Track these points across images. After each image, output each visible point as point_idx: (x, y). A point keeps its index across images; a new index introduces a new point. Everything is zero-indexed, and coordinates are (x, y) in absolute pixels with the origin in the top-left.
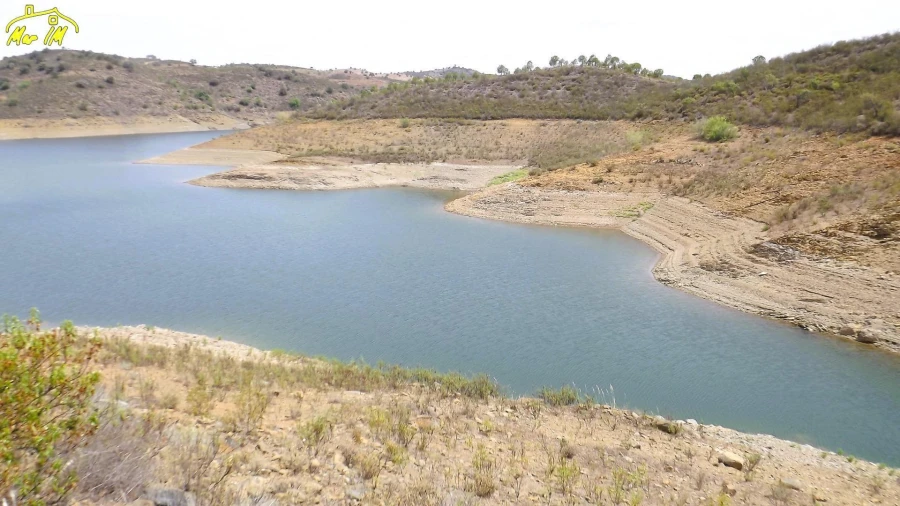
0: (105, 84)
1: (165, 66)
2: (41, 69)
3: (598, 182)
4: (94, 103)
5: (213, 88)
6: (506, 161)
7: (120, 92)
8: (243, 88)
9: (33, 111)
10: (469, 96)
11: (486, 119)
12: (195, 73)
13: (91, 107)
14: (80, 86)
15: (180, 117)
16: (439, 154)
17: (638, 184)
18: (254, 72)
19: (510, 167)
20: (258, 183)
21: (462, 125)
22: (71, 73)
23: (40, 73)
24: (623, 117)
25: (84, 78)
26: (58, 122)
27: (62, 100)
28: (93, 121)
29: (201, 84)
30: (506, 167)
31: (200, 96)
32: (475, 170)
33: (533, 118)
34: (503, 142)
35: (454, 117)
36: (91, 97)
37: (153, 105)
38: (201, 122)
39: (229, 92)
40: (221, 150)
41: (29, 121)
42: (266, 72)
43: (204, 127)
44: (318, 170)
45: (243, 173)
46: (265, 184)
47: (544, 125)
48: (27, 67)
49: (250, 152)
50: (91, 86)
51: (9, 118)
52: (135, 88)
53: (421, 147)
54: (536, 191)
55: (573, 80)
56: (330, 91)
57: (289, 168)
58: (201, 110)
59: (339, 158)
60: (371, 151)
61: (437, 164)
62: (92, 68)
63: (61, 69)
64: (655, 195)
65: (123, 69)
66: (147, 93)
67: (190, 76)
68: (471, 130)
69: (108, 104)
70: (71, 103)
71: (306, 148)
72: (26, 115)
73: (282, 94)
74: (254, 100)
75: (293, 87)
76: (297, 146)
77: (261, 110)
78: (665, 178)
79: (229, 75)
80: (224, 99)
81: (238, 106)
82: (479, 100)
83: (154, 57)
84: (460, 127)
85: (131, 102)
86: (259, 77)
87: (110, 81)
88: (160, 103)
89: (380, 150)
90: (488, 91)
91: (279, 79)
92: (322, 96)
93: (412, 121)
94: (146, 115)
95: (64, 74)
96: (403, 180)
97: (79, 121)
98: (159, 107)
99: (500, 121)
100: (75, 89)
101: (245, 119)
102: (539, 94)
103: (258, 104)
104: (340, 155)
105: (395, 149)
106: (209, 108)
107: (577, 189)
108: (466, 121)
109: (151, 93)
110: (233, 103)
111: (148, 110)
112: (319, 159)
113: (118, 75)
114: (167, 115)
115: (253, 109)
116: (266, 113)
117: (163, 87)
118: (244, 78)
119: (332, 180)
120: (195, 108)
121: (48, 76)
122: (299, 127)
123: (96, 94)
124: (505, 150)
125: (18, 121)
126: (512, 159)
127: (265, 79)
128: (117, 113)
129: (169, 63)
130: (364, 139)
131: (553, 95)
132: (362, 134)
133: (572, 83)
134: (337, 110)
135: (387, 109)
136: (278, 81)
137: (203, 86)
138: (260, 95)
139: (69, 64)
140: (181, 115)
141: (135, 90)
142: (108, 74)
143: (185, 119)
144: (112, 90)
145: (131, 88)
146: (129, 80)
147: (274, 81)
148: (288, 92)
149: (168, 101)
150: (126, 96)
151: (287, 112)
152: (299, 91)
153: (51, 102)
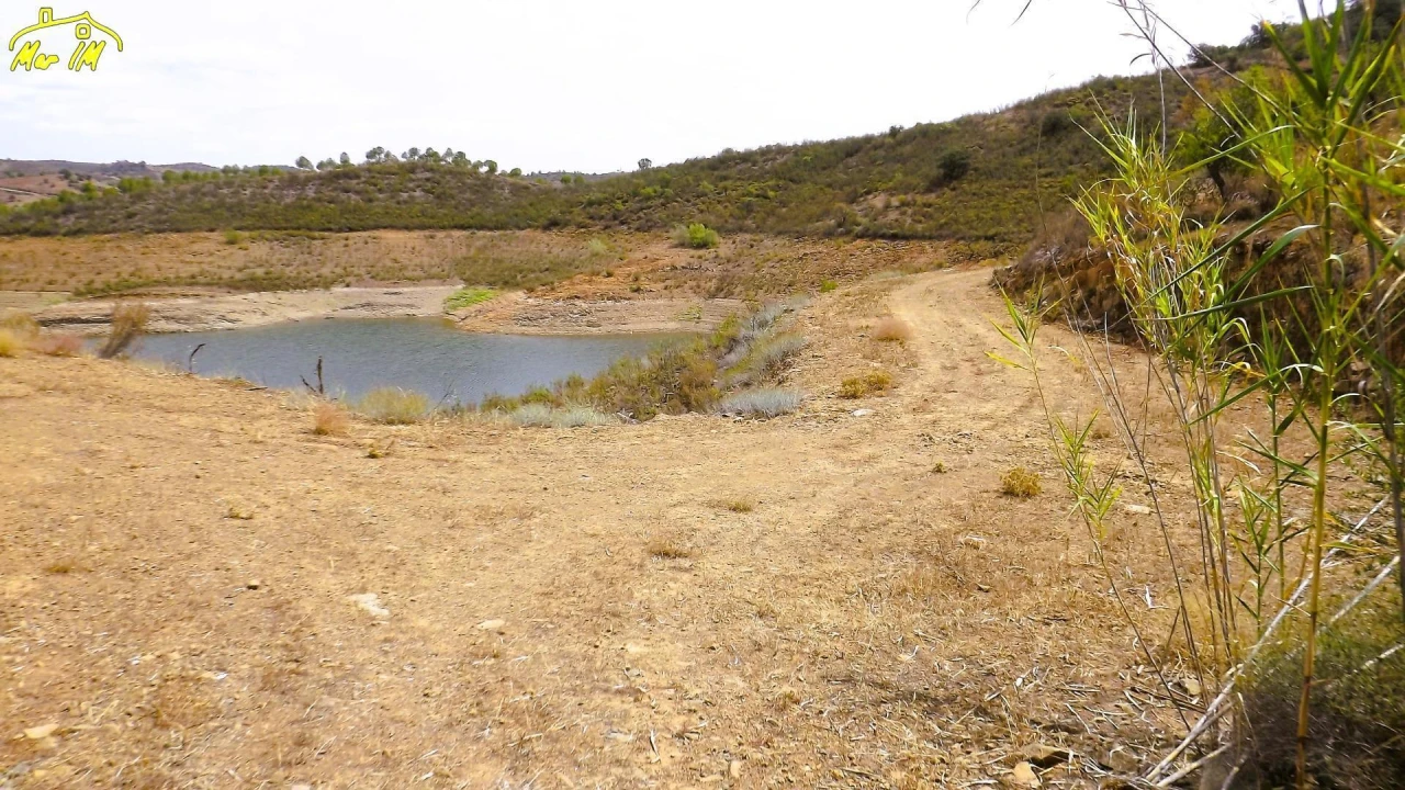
3: (635, 291)
6: (435, 281)
10: (288, 200)
11: (341, 231)
16: (328, 277)
17: (674, 290)
21: (314, 239)
24: (530, 226)
32: (412, 293)
33: (407, 228)
34: (402, 259)
35: (292, 228)
44: (195, 304)
45: (68, 315)
47: (432, 237)
53: (291, 269)
54: (581, 304)
55: (428, 180)
61: (338, 290)
68: (334, 246)
82: (309, 205)
84: (314, 242)
89: (238, 276)
90: (311, 192)
96: (322, 312)
99: (365, 234)
105: (260, 272)
107: (621, 298)
108: (316, 234)
119: (233, 316)
124: (417, 269)
126: (442, 279)
130: (182, 262)
131: (411, 197)
132: (166, 254)
133: (429, 185)
134: (42, 221)
135: (164, 217)
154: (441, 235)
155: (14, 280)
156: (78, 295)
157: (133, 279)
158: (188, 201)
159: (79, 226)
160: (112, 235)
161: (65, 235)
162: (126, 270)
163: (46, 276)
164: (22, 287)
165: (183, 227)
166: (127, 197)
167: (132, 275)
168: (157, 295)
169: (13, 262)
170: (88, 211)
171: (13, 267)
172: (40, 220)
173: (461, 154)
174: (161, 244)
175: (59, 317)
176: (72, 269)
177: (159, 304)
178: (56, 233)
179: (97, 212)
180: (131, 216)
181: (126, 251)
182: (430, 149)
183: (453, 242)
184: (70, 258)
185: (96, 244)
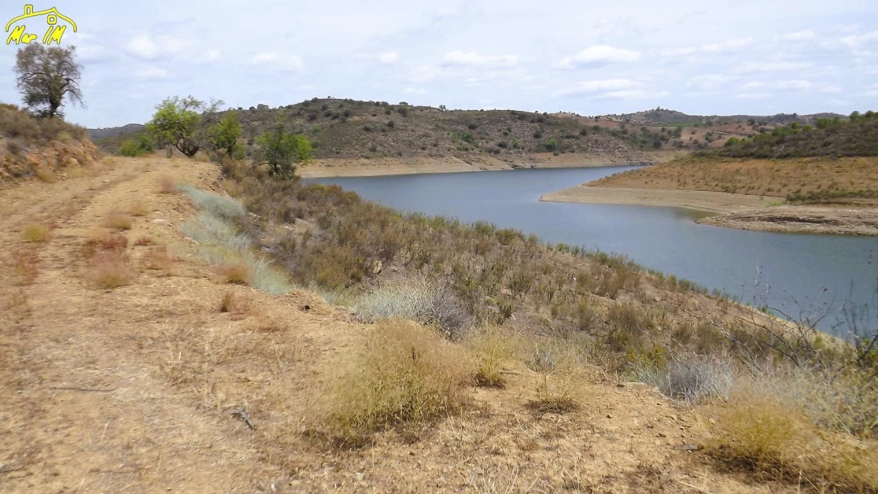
0: (387, 128)
2: (328, 115)
4: (381, 145)
5: (472, 131)
7: (400, 134)
8: (499, 131)
9: (332, 152)
12: (454, 118)
13: (378, 148)
14: (367, 129)
15: (454, 158)
18: (508, 116)
20: (821, 228)
22: (356, 118)
23: (326, 119)
25: (370, 122)
26: (355, 162)
27: (355, 142)
28: (383, 161)
29: (460, 128)
31: (467, 139)
36: (377, 140)
37: (430, 147)
38: (473, 163)
39: (487, 134)
41: (331, 161)
42: (521, 116)
43: (476, 167)
46: (835, 229)
48: (315, 113)
50: (375, 129)
52: (412, 131)
56: (584, 133)
58: (471, 151)
62: (373, 113)
63: (347, 114)
65: (398, 114)
66: (423, 136)
67: (449, 120)
69: (392, 146)
70: (363, 145)
72: (327, 156)
73: (537, 136)
74: (510, 143)
75: (548, 129)
77: (519, 152)
79: (484, 119)
80: (484, 141)
81: (497, 148)
83: (406, 103)
85: (411, 144)
86: (514, 120)
87: (391, 125)
88: (435, 145)
91: (533, 122)
92: (577, 138)
94: (424, 156)
95: (349, 119)
98: (435, 149)
100: (364, 132)
101: (505, 160)
103: (515, 146)
106: (477, 151)
109: (426, 136)
110: (492, 144)
111: (426, 152)
113: (398, 120)
114: (442, 156)
115: (510, 151)
116: (524, 155)
117: (435, 130)
118: (499, 121)
120: (466, 149)
121: (336, 121)
123: (381, 137)
125: (322, 161)
127: (519, 123)
128: (400, 154)
129: (421, 109)
130: (870, 179)
132: (856, 173)
134: (763, 148)
135: (853, 145)
136: (533, 125)
137: (463, 129)
138: (516, 137)
139: (352, 111)
140: (455, 156)
141: (413, 133)
142: (388, 118)
143: (459, 160)
144: (394, 133)
145: (410, 132)
146: (406, 124)
147: (529, 124)
148: (543, 134)
149: (441, 143)
150: (405, 139)
151: (544, 154)
152: (553, 133)
153: (346, 144)
155: (743, 187)
156: (792, 200)
157: (832, 191)
158: (873, 133)
159: (788, 151)
160: (812, 158)
161: (777, 158)
162: (825, 184)
163: (765, 185)
164: (748, 192)
165: (870, 153)
166: (823, 131)
167: (831, 187)
168: (858, 205)
169: (742, 175)
170: (795, 141)
171: (743, 178)
172: (761, 148)
174: (852, 165)
175: (783, 216)
176: (784, 181)
177: (860, 211)
178: (771, 157)
179: (800, 142)
180: (826, 145)
181: (823, 170)
184: (783, 173)
185: (800, 164)
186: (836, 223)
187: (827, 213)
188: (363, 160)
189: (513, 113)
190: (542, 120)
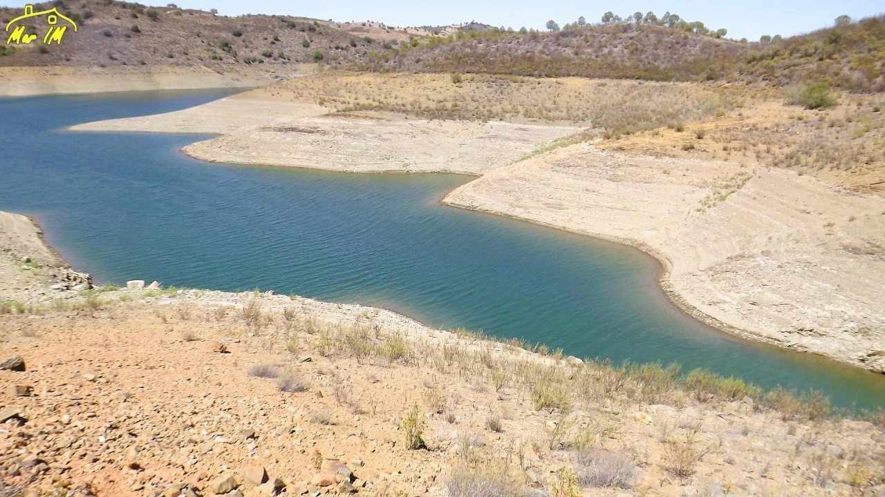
0: (130, 33)
1: (185, 16)
3: (687, 149)
4: (120, 51)
5: (237, 38)
6: (567, 122)
7: (146, 40)
8: (265, 39)
9: (61, 59)
10: (519, 52)
11: (540, 76)
12: (217, 23)
13: (117, 55)
14: (108, 35)
15: (204, 67)
16: (494, 112)
17: (733, 152)
18: (276, 23)
19: (573, 128)
20: (311, 137)
21: (515, 82)
22: (96, 21)
24: (690, 79)
25: (112, 26)
26: (86, 71)
27: (89, 48)
28: (119, 70)
30: (568, 128)
31: (226, 46)
32: (537, 130)
33: (590, 76)
34: (562, 102)
35: (505, 73)
36: (116, 46)
37: (177, 55)
38: (225, 73)
39: (252, 43)
40: (260, 102)
41: (57, 69)
42: (289, 23)
44: (373, 126)
46: (319, 138)
47: (603, 85)
49: (290, 104)
50: (116, 35)
51: (38, 65)
52: (159, 37)
53: (475, 104)
54: (621, 157)
55: (631, 38)
56: (353, 44)
57: (342, 122)
58: (225, 61)
59: (392, 113)
60: (424, 106)
61: (491, 122)
62: (117, 16)
64: (752, 165)
65: (146, 17)
66: (171, 43)
67: (212, 26)
68: (525, 88)
69: (133, 53)
70: (98, 52)
71: (352, 101)
73: (306, 45)
74: (276, 53)
75: (316, 38)
76: (342, 99)
77: (284, 63)
78: (762, 147)
79: (251, 25)
80: (247, 50)
81: (261, 57)
82: (530, 57)
83: (175, 6)
84: (513, 85)
85: (156, 50)
86: (281, 28)
87: (135, 30)
88: (185, 54)
89: (433, 105)
90: (540, 47)
91: (303, 31)
92: (345, 49)
93: (463, 77)
94: (170, 65)
95: (88, 22)
97: (105, 70)
98: (184, 57)
99: (554, 80)
100: (102, 38)
101: (268, 71)
102: (596, 52)
103: (281, 56)
104: (392, 110)
105: (449, 105)
106: (232, 59)
107: (665, 155)
108: (520, 78)
109: (174, 42)
110: (256, 54)
111: (172, 60)
112: (372, 113)
113: (143, 23)
114: (190, 65)
115: (275, 62)
116: (289, 66)
117: (187, 37)
118: (265, 29)
119: (388, 136)
122: (339, 80)
123: (121, 43)
124: (565, 110)
125: (46, 68)
127: (287, 31)
128: (143, 63)
129: (191, 12)
131: (610, 53)
133: (630, 41)
136: (301, 33)
137: (225, 36)
138: (282, 47)
139: (93, 11)
140: (204, 65)
141: (159, 39)
142: (132, 22)
143: (209, 70)
144: (136, 39)
145: (156, 38)
146: (153, 29)
147: (297, 33)
148: (311, 44)
149: (191, 51)
150: (150, 45)
151: (310, 64)
152: (321, 43)
153: (78, 50)
154: (611, 83)
157: (374, 105)
167: (378, 101)
173: (676, 17)
182: (651, 13)
183: (615, 91)
186: (324, 133)
187: (323, 124)
188: (97, 69)
189: (282, 19)
190: (313, 28)
